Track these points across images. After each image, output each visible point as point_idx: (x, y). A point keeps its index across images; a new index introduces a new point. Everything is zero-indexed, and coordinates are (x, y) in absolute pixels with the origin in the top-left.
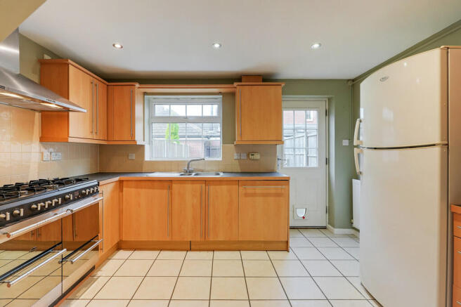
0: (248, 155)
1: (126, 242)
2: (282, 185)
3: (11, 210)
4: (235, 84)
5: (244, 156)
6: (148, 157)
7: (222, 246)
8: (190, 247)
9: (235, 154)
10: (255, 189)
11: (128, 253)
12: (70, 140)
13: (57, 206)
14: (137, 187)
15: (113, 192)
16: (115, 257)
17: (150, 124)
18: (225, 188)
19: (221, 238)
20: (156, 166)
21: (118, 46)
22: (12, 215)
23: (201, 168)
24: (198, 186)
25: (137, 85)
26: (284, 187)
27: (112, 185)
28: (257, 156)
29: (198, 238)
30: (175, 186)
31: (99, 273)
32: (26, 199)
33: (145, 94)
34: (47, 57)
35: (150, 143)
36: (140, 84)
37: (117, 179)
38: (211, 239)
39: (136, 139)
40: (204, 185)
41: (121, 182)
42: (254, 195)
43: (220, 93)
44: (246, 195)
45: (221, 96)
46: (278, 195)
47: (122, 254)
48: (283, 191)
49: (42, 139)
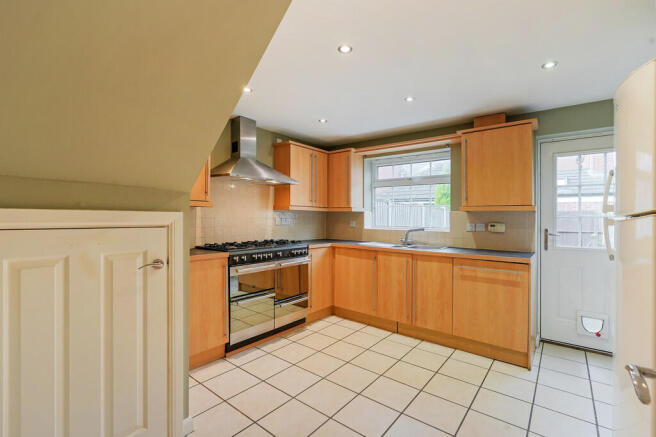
0: (486, 226)
1: (338, 308)
2: (518, 270)
3: (240, 256)
4: (459, 133)
5: (481, 228)
6: (368, 225)
7: (433, 337)
8: (397, 329)
9: (468, 225)
10: (474, 271)
11: (339, 319)
12: (291, 208)
13: (269, 259)
14: (347, 255)
15: (325, 256)
16: (327, 320)
17: (372, 188)
18: (435, 265)
19: (430, 326)
20: (374, 235)
21: (323, 121)
22: (240, 258)
23: (423, 240)
24: (403, 260)
25: (353, 150)
26: (520, 273)
27: (323, 250)
28: (501, 228)
29: (404, 320)
30: (380, 257)
31: (308, 327)
32: (251, 250)
33: (365, 157)
34: (279, 141)
35: (373, 209)
36: (356, 148)
37: (329, 244)
38: (419, 324)
39: (352, 206)
40: (410, 260)
41: (333, 248)
42: (475, 279)
43: (448, 145)
44: (464, 278)
45: (449, 149)
46: (513, 284)
47: (334, 319)
48: (519, 279)
49: (275, 208)
